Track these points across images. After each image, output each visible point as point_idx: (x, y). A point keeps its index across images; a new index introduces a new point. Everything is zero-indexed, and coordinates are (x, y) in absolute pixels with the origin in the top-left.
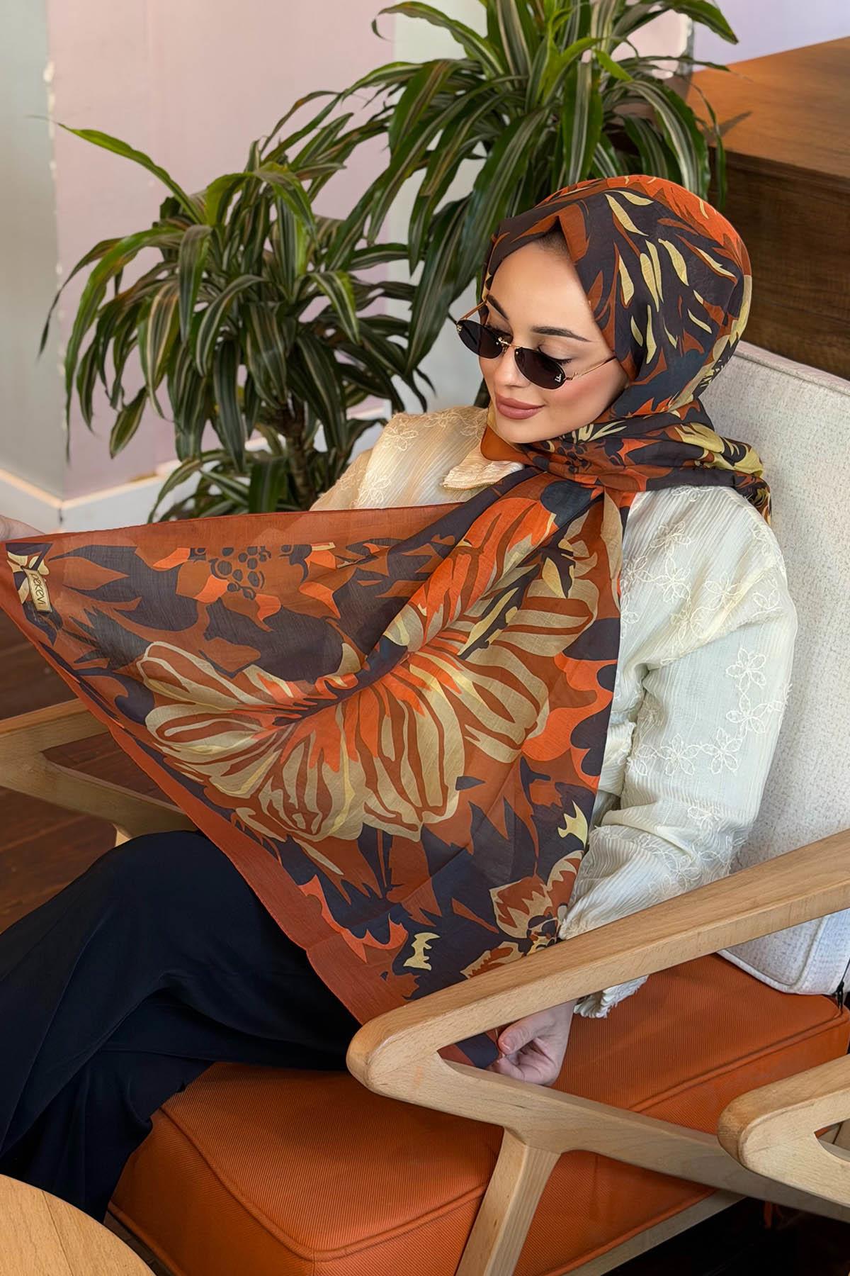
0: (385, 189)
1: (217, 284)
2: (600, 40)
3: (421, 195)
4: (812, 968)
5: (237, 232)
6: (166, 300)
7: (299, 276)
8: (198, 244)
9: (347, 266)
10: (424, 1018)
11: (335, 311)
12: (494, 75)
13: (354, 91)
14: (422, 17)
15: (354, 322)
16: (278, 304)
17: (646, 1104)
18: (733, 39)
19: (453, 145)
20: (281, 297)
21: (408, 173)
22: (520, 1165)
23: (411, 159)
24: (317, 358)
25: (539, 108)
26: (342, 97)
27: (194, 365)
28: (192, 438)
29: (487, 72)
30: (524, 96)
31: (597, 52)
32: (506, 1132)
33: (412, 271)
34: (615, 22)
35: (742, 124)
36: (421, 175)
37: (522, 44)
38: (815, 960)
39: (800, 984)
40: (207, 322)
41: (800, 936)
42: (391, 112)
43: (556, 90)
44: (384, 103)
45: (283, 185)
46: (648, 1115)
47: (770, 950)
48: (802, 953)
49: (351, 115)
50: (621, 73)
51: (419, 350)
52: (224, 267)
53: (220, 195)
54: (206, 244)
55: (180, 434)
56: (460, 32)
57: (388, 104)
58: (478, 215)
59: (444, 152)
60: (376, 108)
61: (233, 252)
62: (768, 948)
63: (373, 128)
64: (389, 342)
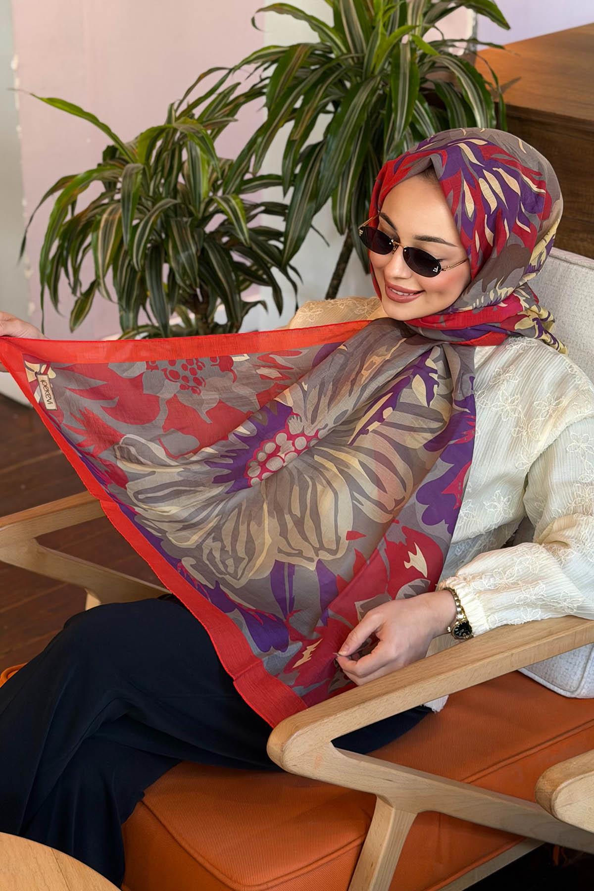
0: (266, 134)
1: (146, 205)
2: (414, 28)
3: (291, 139)
4: (588, 679)
5: (160, 168)
6: (111, 218)
7: (204, 198)
8: (134, 176)
9: (239, 191)
10: (322, 717)
11: (231, 224)
12: (340, 53)
13: (241, 66)
14: (287, 14)
15: (245, 230)
16: (190, 220)
17: (474, 778)
18: (506, 26)
19: (313, 104)
20: (191, 214)
21: (282, 123)
22: (389, 822)
23: (283, 115)
24: (219, 257)
25: (373, 77)
26: (232, 71)
27: (132, 263)
28: (131, 315)
29: (335, 52)
30: (362, 69)
31: (413, 35)
32: (378, 799)
33: (285, 193)
34: (425, 14)
35: (516, 85)
36: (290, 125)
37: (359, 32)
38: (589, 673)
39: (579, 691)
40: (141, 231)
41: (578, 656)
42: (267, 82)
43: (384, 64)
44: (260, 76)
45: (194, 133)
46: (476, 786)
47: (557, 667)
48: (580, 669)
49: (239, 84)
50: (430, 50)
51: (291, 250)
52: (151, 194)
53: (148, 142)
54: (140, 177)
55: (123, 313)
56: (315, 24)
57: (264, 76)
58: (332, 153)
59: (306, 108)
60: (255, 79)
61: (157, 182)
62: (555, 666)
63: (254, 93)
64: (270, 245)
